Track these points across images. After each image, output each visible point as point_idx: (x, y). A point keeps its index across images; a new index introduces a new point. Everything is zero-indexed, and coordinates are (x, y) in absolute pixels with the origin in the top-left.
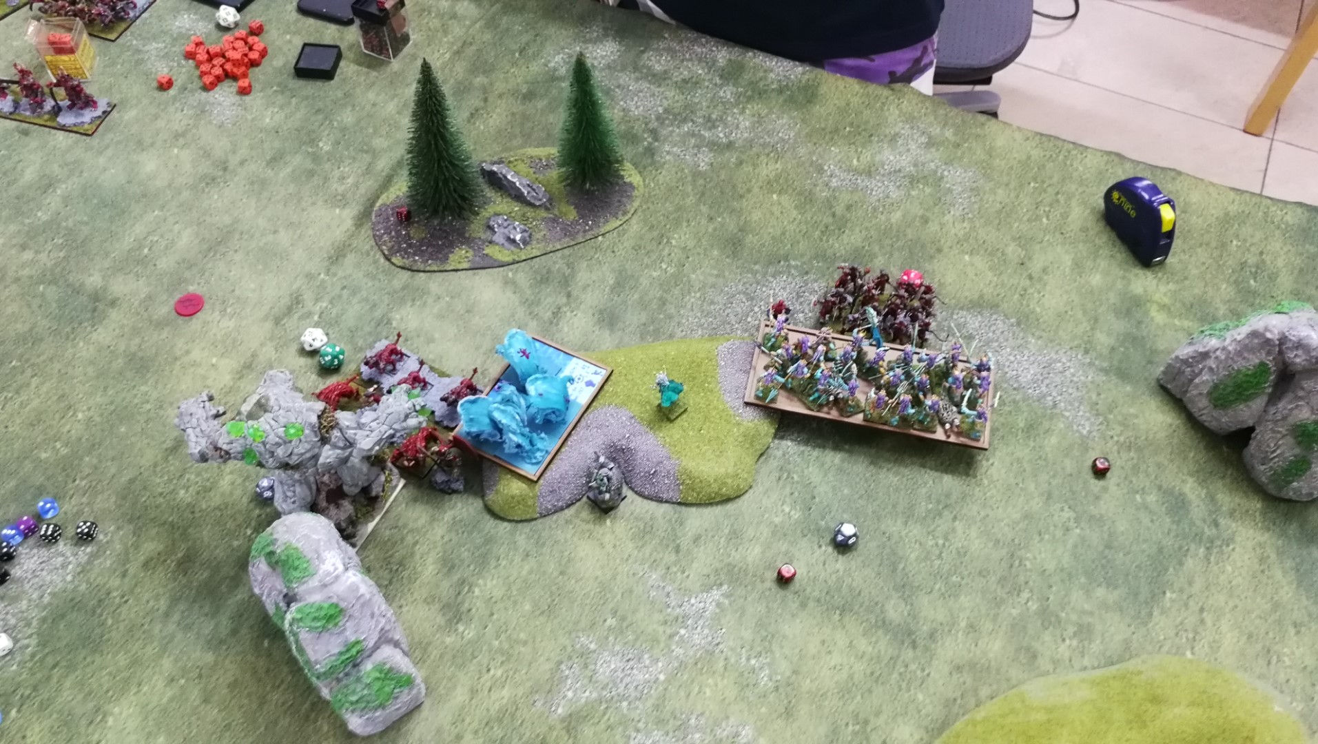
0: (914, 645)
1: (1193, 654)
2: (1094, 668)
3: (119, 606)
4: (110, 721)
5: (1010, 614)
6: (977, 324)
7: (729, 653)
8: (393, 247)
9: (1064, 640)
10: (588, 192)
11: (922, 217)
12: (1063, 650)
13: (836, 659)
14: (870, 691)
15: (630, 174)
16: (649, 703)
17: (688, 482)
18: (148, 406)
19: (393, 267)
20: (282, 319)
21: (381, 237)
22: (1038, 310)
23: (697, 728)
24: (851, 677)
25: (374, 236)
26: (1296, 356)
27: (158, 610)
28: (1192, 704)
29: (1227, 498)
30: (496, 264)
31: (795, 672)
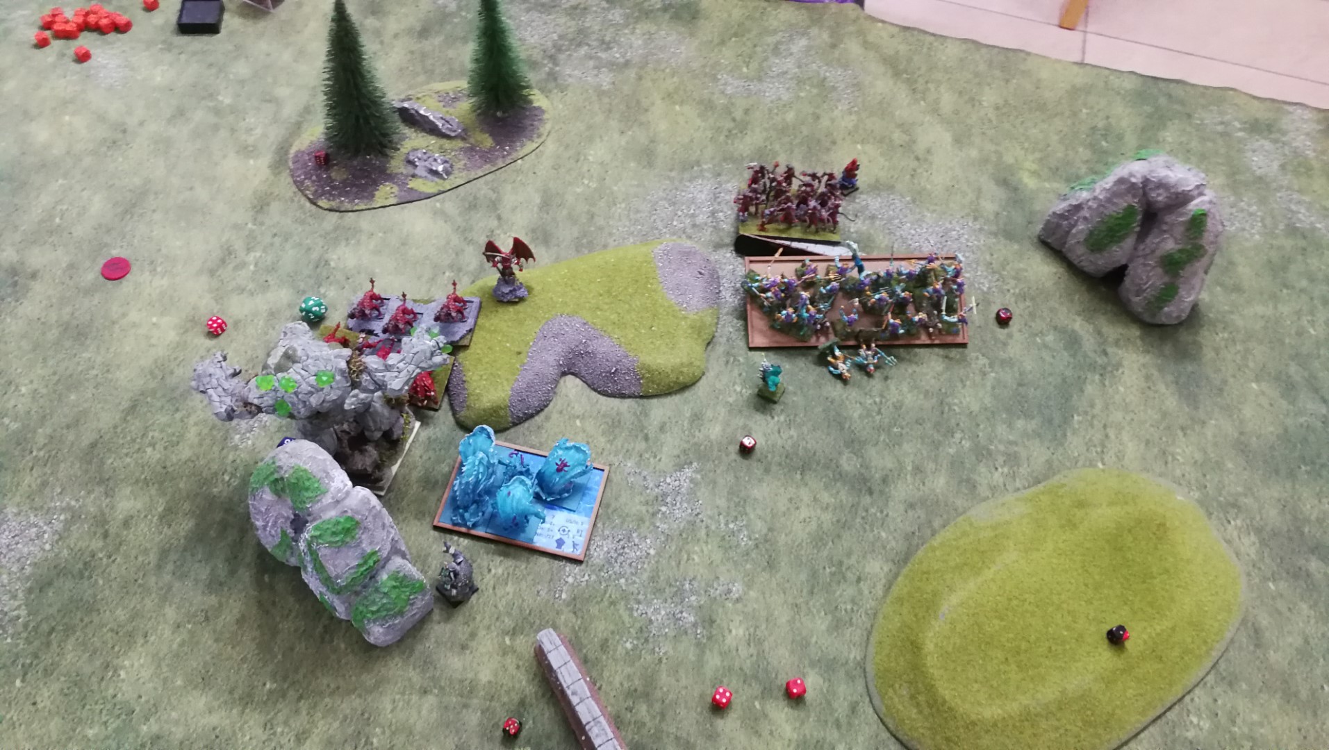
0: (871, 492)
1: (1104, 464)
2: (1025, 488)
3: (108, 566)
4: (123, 674)
5: (948, 453)
6: (878, 205)
7: (709, 521)
8: (316, 191)
9: (996, 469)
10: (499, 120)
11: (814, 114)
12: (997, 477)
13: (804, 513)
14: (839, 536)
15: (538, 99)
16: (645, 576)
17: (647, 375)
18: (94, 372)
19: (321, 210)
20: (217, 270)
21: (302, 182)
22: (929, 187)
23: (692, 592)
24: (820, 526)
25: (295, 182)
26: (1159, 195)
27: (149, 563)
28: (1111, 504)
29: (1113, 331)
30: (423, 197)
31: (770, 530)
